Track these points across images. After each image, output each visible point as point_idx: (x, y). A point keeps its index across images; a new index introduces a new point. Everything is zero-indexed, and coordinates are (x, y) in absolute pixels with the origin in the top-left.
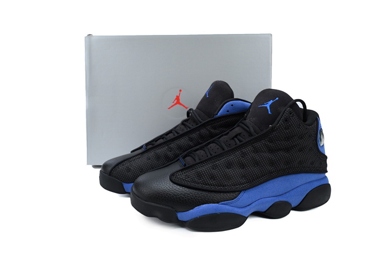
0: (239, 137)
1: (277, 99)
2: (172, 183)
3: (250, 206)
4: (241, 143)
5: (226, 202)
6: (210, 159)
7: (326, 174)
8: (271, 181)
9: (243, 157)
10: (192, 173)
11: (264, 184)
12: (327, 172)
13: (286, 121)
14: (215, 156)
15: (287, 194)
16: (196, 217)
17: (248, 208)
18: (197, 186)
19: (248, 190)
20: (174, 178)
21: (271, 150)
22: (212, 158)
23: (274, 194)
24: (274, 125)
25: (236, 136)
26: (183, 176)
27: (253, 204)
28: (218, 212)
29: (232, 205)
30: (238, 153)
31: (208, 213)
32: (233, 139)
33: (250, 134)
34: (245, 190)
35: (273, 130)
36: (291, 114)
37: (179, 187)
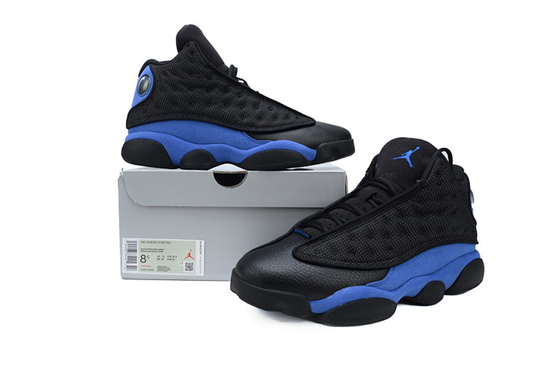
0: (374, 198)
1: (418, 148)
2: (297, 262)
3: (401, 289)
4: (381, 206)
5: (373, 283)
6: (345, 227)
7: (477, 247)
8: (422, 255)
9: (386, 223)
10: (322, 246)
11: (415, 258)
12: (478, 243)
13: (438, 174)
14: (348, 225)
15: (441, 272)
16: (337, 305)
17: (399, 290)
18: (333, 263)
19: (397, 267)
20: (299, 254)
21: (420, 213)
22: (345, 226)
23: (427, 272)
24: (423, 180)
25: (371, 197)
26: (311, 251)
27: (405, 286)
28: (366, 297)
29: (380, 287)
30: (379, 218)
31: (354, 299)
32: (367, 201)
33: (390, 194)
34: (394, 266)
35: (422, 185)
36: (443, 165)
37: (309, 266)
